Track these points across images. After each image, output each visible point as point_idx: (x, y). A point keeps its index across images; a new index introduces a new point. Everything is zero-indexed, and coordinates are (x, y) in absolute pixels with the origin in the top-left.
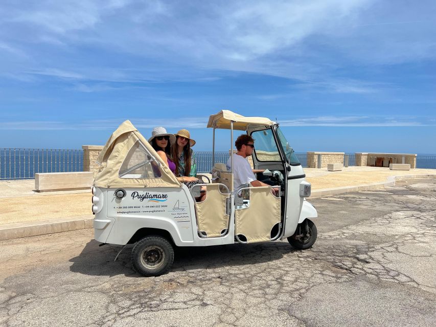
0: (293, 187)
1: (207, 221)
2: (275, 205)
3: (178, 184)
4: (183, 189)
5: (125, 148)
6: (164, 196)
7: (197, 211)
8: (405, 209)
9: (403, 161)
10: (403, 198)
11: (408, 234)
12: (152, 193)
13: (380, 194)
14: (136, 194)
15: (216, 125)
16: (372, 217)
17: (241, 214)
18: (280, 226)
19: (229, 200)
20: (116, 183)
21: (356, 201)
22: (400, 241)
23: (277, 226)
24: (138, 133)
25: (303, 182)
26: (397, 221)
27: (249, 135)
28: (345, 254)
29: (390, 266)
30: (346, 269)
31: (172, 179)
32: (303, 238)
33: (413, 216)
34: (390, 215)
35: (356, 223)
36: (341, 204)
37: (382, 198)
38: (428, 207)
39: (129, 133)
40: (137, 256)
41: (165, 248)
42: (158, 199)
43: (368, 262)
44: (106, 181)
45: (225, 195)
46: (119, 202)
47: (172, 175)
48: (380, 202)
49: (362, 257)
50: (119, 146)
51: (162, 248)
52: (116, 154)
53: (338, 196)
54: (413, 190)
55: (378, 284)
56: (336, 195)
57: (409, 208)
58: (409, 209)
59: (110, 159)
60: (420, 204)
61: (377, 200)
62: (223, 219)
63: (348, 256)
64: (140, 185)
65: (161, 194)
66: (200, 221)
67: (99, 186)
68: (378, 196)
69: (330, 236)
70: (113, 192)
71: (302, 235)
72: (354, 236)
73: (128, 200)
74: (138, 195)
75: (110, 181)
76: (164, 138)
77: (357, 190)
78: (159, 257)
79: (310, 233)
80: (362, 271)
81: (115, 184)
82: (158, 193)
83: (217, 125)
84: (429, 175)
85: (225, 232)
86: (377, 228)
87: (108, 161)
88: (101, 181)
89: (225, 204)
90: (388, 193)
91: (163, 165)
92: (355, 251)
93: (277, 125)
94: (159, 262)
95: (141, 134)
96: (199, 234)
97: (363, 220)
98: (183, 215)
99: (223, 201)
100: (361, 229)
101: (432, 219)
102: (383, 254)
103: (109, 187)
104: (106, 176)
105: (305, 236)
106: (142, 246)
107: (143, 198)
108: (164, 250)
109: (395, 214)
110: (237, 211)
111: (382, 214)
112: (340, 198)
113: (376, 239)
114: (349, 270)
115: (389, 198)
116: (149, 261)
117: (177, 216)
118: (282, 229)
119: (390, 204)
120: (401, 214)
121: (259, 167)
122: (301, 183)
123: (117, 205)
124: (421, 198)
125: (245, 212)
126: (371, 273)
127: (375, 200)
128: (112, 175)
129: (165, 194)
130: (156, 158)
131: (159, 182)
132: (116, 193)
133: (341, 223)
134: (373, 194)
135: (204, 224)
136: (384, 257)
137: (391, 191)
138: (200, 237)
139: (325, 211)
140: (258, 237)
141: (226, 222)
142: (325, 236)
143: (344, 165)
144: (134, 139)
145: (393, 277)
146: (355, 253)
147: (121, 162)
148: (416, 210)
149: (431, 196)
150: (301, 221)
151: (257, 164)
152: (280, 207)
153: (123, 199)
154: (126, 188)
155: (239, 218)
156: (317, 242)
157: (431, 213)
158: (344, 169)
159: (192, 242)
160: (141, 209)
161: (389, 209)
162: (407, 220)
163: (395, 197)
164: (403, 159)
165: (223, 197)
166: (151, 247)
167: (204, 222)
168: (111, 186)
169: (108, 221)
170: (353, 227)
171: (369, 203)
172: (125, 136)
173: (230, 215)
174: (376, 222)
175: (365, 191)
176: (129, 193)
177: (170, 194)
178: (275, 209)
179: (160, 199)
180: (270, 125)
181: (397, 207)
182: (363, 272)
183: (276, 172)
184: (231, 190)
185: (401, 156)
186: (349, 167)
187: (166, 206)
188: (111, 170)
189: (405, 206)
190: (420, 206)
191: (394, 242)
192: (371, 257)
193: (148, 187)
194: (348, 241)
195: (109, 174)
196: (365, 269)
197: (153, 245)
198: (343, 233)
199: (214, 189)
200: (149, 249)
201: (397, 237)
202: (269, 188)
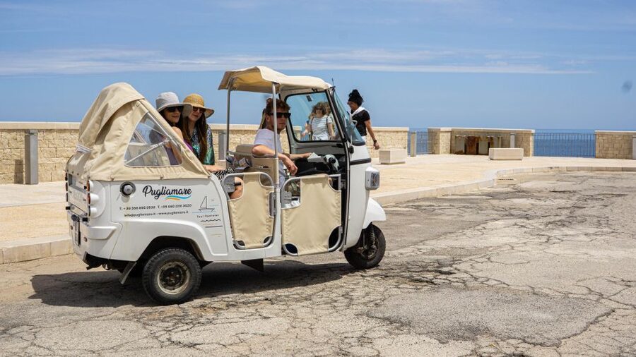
0: (357, 176)
1: (244, 225)
2: (334, 202)
3: (205, 174)
4: (213, 181)
5: (129, 123)
6: (187, 192)
7: (232, 212)
8: (507, 217)
9: (512, 143)
10: (506, 203)
11: (506, 244)
12: (170, 187)
13: (472, 199)
14: (149, 189)
15: (232, 86)
16: (459, 229)
17: (289, 215)
18: (341, 230)
19: (273, 196)
20: (122, 173)
21: (434, 210)
22: (495, 252)
23: (336, 231)
24: (145, 102)
25: (370, 168)
26: (494, 232)
27: (283, 100)
28: (425, 269)
29: (479, 274)
30: (427, 282)
31: (197, 167)
32: (366, 252)
33: (516, 224)
34: (484, 225)
35: (437, 237)
36: (411, 215)
37: (475, 205)
38: (539, 214)
39: (134, 102)
40: (153, 276)
41: (190, 265)
42: (178, 195)
43: (451, 274)
44: (109, 171)
45: (267, 189)
46: (127, 201)
47: (196, 161)
48: (471, 210)
49: (444, 269)
50: (121, 121)
51: (186, 264)
52: (118, 133)
53: (405, 205)
54: (523, 191)
55: (464, 289)
56: (401, 203)
57: (512, 215)
58: (512, 217)
59: (109, 140)
60: (530, 209)
61: (468, 207)
62: (265, 223)
63: (428, 271)
64: (154, 176)
65: (183, 188)
66: (235, 226)
67: (98, 178)
68: (468, 202)
69: (401, 254)
70: (118, 187)
71: (366, 247)
72: (433, 252)
73: (137, 198)
74: (151, 190)
75: (113, 171)
76: (176, 110)
77: (434, 194)
78: (180, 277)
79: (376, 244)
80: (446, 281)
81: (120, 175)
82: (178, 187)
83: (235, 85)
84: (551, 168)
85: (269, 241)
86: (466, 241)
87: (106, 143)
88: (100, 171)
89: (268, 202)
90: (484, 197)
91: (184, 147)
92: (437, 265)
93: (333, 88)
94: (180, 285)
95: (150, 102)
96: (235, 245)
97: (446, 233)
98: (213, 218)
99: (265, 197)
100: (442, 244)
101: (540, 227)
102: (471, 265)
103: (113, 179)
104: (108, 164)
105: (370, 249)
106: (159, 262)
107: (158, 194)
108: (189, 268)
109: (490, 224)
110: (284, 211)
111: (473, 225)
112: (407, 207)
113: (463, 252)
114: (431, 282)
115: (485, 204)
116: (167, 284)
117: (205, 219)
118: (342, 235)
119: (485, 212)
120: (500, 223)
121: (298, 150)
122: (367, 170)
123: (125, 205)
124: (533, 201)
125: (296, 212)
126: (457, 282)
127: (464, 207)
128: (115, 163)
129: (187, 188)
130: (173, 137)
131: (180, 172)
132: (122, 189)
133: (415, 239)
134: (461, 200)
135: (241, 230)
136: (472, 267)
137: (488, 195)
138: (237, 248)
139: (386, 226)
140: (312, 247)
141: (270, 226)
142: (395, 253)
143: (409, 152)
144: (142, 111)
145: (482, 283)
146: (437, 267)
147: (125, 144)
148: (521, 217)
149: (548, 198)
150: (365, 227)
151: (295, 145)
152: (340, 205)
153: (131, 196)
154: (136, 180)
155: (287, 221)
156: (384, 260)
157: (541, 220)
158: (408, 159)
159: (226, 255)
160: (157, 210)
161: (484, 218)
162: (507, 230)
163: (495, 202)
164: (512, 138)
165: (266, 191)
166: (170, 263)
167: (241, 227)
168: (117, 178)
169: (113, 228)
170: (434, 242)
171: (455, 211)
172: (128, 106)
173: (275, 216)
174: (464, 234)
175: (447, 195)
176: (139, 187)
177: (194, 188)
178: (334, 206)
179: (181, 196)
180: (325, 88)
181: (494, 214)
182: (448, 282)
183: (328, 157)
184: (275, 181)
185: (509, 133)
186: (418, 157)
187: (190, 205)
188: (112, 155)
189: (508, 214)
190: (529, 212)
191: (486, 254)
192: (456, 269)
193: (165, 178)
194: (427, 257)
195: (110, 161)
196: (450, 279)
197: (173, 261)
198: (419, 249)
199: (253, 180)
200: (166, 267)
201: (490, 249)
202: (326, 178)
